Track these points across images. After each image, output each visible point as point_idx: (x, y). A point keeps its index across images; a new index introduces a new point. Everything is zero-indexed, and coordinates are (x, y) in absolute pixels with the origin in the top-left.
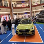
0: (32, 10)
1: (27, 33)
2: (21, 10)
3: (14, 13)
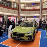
0: (42, 13)
2: (30, 13)
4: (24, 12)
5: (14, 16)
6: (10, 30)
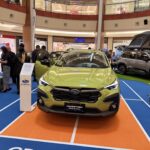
2: (65, 24)
4: (46, 22)
6: (26, 81)
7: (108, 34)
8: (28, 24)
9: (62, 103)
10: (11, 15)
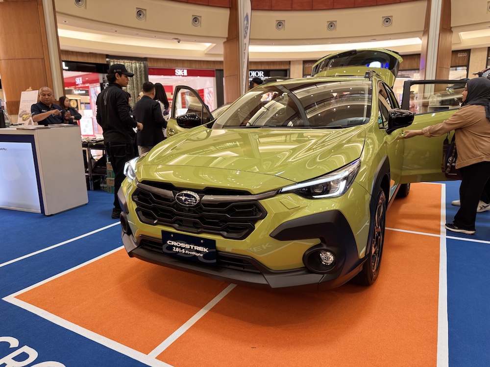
1: (226, 244)
3: (257, 51)
5: (197, 69)
7: (467, 38)
8: (233, 37)
9: (155, 231)
10: (195, 19)
